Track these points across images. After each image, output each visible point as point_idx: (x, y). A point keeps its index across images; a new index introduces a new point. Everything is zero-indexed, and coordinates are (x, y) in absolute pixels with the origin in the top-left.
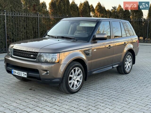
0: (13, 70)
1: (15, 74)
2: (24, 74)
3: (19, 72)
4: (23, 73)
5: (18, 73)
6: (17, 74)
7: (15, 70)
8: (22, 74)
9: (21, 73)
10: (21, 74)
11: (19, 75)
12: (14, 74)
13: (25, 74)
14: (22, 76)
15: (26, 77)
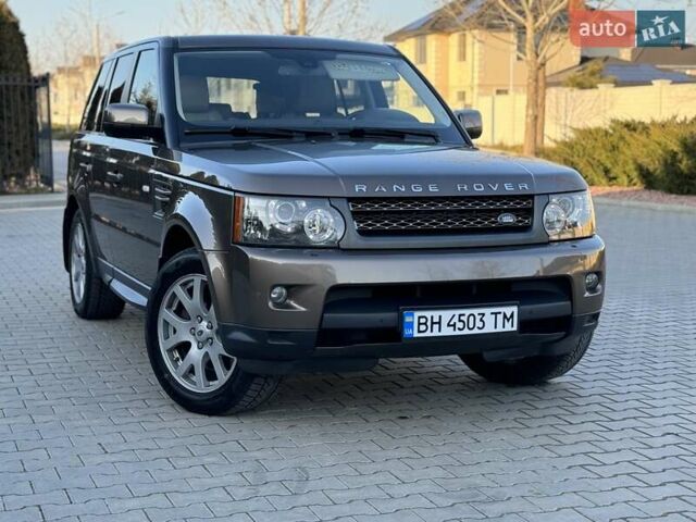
0: (417, 314)
1: (436, 333)
2: (500, 317)
3: (467, 312)
4: (496, 314)
5: (456, 320)
6: (447, 331)
7: (428, 314)
8: (489, 319)
9: (478, 318)
10: (479, 324)
11: (466, 332)
12: (428, 334)
13: (505, 316)
14: (489, 329)
15: (515, 328)
